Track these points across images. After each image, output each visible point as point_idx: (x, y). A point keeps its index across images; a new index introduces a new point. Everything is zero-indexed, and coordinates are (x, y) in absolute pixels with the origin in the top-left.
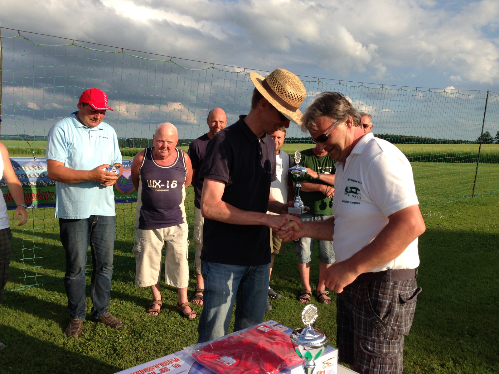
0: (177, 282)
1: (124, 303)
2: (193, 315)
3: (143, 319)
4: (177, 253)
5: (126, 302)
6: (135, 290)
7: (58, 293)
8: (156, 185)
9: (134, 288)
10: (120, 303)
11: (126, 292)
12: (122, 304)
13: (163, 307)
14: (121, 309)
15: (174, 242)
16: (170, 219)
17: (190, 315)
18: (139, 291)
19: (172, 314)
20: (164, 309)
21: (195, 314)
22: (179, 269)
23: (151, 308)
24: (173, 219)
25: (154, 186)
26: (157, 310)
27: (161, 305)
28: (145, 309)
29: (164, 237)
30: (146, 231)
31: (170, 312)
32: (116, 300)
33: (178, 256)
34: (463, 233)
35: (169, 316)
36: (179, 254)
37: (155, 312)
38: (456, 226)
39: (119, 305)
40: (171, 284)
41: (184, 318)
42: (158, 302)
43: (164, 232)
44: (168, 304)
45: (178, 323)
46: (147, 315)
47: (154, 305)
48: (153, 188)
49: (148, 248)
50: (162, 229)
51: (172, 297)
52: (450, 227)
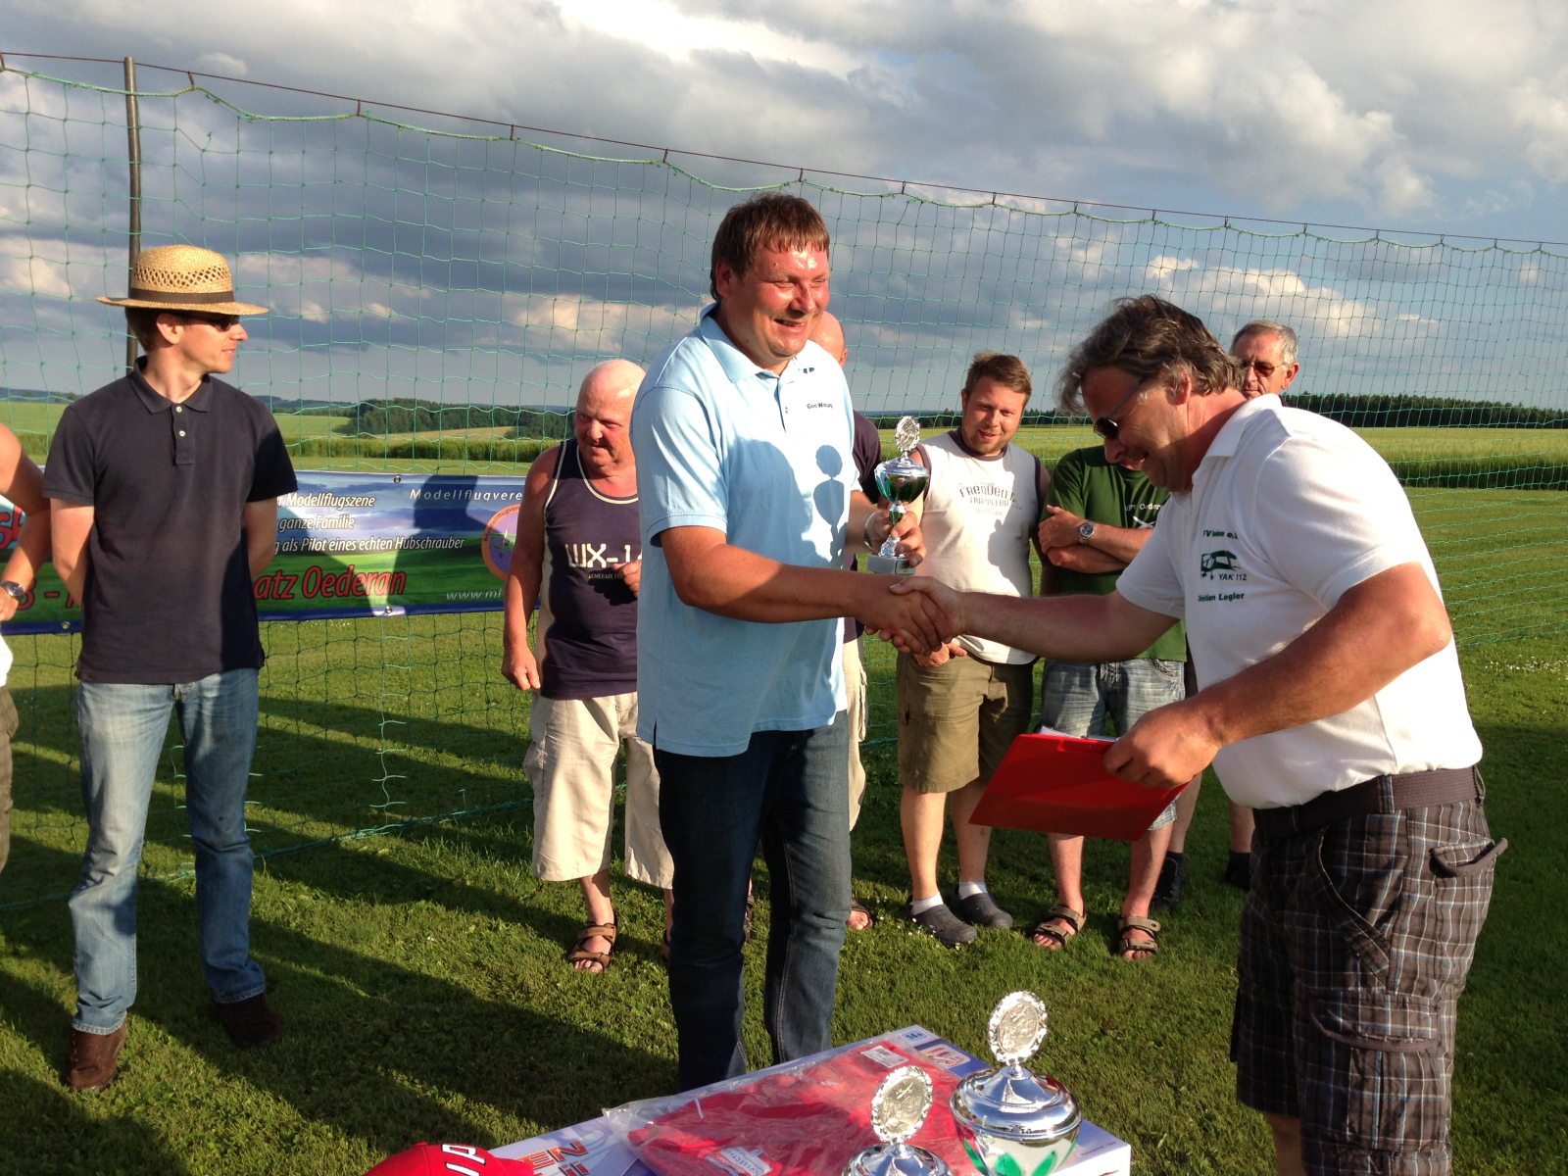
0: (661, 870)
1: (502, 926)
3: (552, 983)
5: (507, 926)
7: (306, 888)
8: (591, 558)
10: (490, 929)
11: (511, 893)
12: (497, 929)
19: (645, 971)
20: (620, 952)
23: (582, 949)
25: (584, 561)
26: (599, 956)
27: (613, 940)
29: (619, 723)
30: (564, 703)
31: (640, 963)
32: (479, 917)
37: (594, 960)
39: (486, 933)
40: (643, 876)
42: (602, 929)
43: (618, 708)
44: (636, 937)
46: (568, 969)
47: (591, 937)
48: (582, 569)
49: (568, 759)
50: (612, 698)
51: (649, 916)
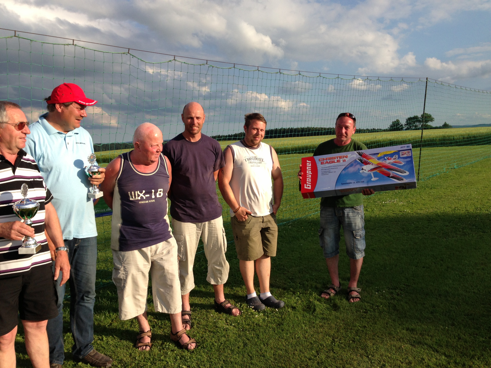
0: (171, 307)
1: (104, 338)
2: (192, 344)
3: (133, 358)
4: (168, 273)
5: (106, 337)
6: (112, 320)
8: (139, 196)
9: (110, 317)
12: (102, 340)
13: (154, 338)
14: (103, 347)
15: (164, 260)
16: (157, 235)
17: (190, 345)
18: (117, 320)
19: (167, 346)
21: (194, 343)
22: (173, 292)
23: (140, 342)
24: (162, 234)
25: (137, 197)
26: (148, 344)
27: (151, 337)
28: (132, 344)
29: (152, 256)
30: (130, 252)
31: (164, 344)
33: (169, 276)
34: (430, 218)
35: (163, 349)
36: (171, 273)
37: (146, 346)
38: (419, 211)
39: (99, 342)
40: (164, 310)
41: (183, 349)
42: (147, 333)
43: (151, 251)
44: (158, 333)
45: (178, 357)
47: (142, 337)
48: (137, 200)
50: (149, 248)
52: (414, 214)
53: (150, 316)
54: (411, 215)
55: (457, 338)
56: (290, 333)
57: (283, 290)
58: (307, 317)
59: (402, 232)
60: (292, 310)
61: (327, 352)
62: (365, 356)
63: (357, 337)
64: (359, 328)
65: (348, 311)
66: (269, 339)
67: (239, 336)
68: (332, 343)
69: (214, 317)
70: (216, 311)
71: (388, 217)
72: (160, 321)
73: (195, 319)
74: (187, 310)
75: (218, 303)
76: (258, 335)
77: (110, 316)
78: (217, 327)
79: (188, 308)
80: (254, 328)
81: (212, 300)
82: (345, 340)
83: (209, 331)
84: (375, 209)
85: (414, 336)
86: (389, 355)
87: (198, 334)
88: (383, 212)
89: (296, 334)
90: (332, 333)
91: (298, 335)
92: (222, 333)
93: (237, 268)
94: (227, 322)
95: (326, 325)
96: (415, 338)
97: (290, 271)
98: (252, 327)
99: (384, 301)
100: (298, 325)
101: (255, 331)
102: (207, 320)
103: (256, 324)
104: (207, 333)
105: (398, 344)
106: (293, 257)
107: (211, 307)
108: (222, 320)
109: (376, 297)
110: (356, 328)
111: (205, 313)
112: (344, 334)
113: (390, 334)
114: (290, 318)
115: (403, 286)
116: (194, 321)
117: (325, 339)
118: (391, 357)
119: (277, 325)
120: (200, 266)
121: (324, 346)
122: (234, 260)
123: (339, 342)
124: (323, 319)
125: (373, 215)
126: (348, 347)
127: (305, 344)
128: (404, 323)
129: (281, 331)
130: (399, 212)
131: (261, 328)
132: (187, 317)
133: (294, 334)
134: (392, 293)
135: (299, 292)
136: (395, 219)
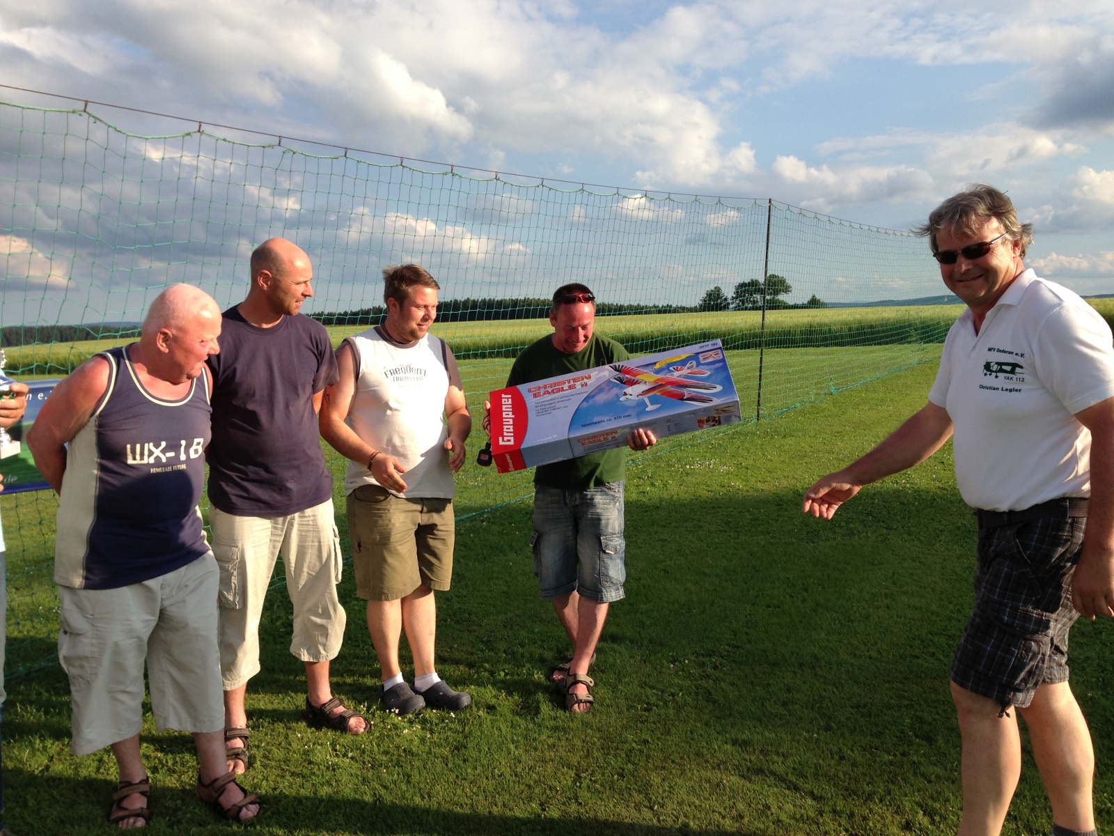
8: (151, 454)
13: (155, 797)
17: (244, 810)
19: (189, 816)
21: (255, 803)
23: (121, 809)
25: (146, 458)
28: (100, 814)
34: (781, 500)
35: (179, 821)
37: (136, 816)
38: (760, 486)
41: (227, 820)
42: (136, 786)
44: (165, 786)
47: (127, 796)
48: (145, 464)
51: (170, 764)
52: (751, 490)
53: (145, 745)
54: (745, 494)
55: (836, 757)
56: (483, 766)
57: (467, 669)
58: (520, 727)
59: (725, 531)
60: (488, 713)
61: (564, 804)
62: (645, 807)
63: (630, 766)
64: (634, 745)
65: (611, 710)
66: (435, 781)
67: (365, 780)
68: (574, 782)
69: (305, 739)
70: (310, 726)
71: (697, 499)
72: (170, 756)
73: (258, 747)
74: (239, 727)
75: (314, 704)
76: (409, 776)
77: (45, 748)
78: (310, 763)
79: (240, 721)
80: (398, 761)
81: (300, 700)
82: (603, 775)
83: (293, 774)
84: (671, 482)
85: (747, 757)
86: (697, 802)
87: (264, 783)
88: (686, 489)
89: (495, 768)
90: (574, 761)
91: (499, 770)
92: (323, 775)
93: (360, 622)
94: (336, 751)
95: (563, 743)
96: (750, 761)
97: (483, 624)
98: (394, 758)
99: (688, 683)
100: (500, 748)
101: (402, 766)
102: (288, 747)
103: (405, 750)
104: (288, 777)
105: (716, 776)
106: (490, 591)
107: (298, 716)
108: (322, 746)
109: (670, 675)
110: (626, 746)
111: (281, 730)
112: (601, 760)
113: (698, 754)
114: (481, 732)
115: (727, 647)
116: (254, 751)
117: (559, 774)
118: (701, 806)
119: (453, 748)
120: (272, 619)
121: (557, 791)
122: (356, 602)
123: (591, 780)
124: (556, 729)
125: (666, 495)
126: (610, 789)
127: (516, 788)
128: (729, 728)
129: (461, 763)
130: (719, 488)
131: (417, 758)
132: (238, 743)
133: (490, 769)
134: (703, 664)
135: (504, 671)
136: (710, 503)
